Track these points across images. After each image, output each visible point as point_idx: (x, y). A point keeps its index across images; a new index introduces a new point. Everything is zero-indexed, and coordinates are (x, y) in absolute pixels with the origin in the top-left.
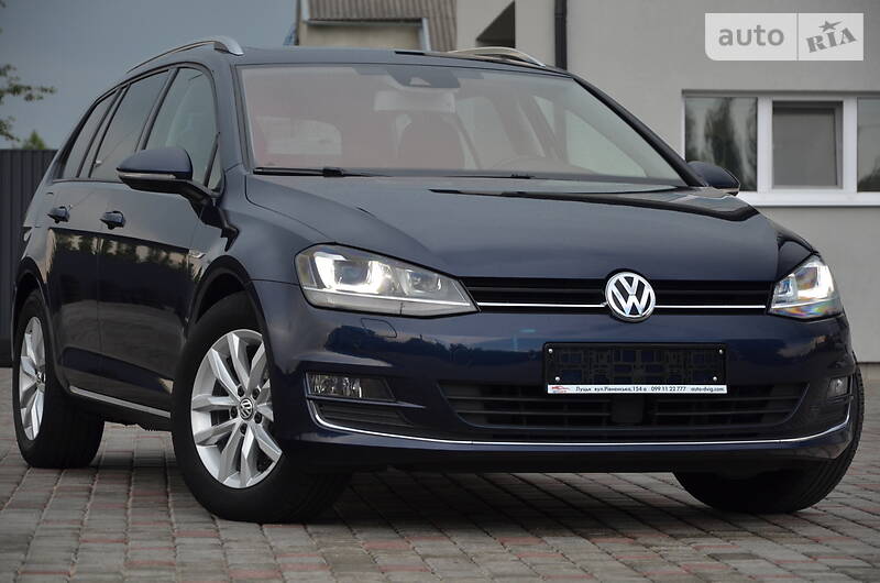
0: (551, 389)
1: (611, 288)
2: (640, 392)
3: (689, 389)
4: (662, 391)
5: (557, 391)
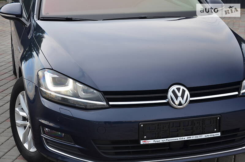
0: (142, 142)
1: (170, 94)
2: (182, 140)
3: (204, 136)
4: (192, 139)
5: (145, 143)
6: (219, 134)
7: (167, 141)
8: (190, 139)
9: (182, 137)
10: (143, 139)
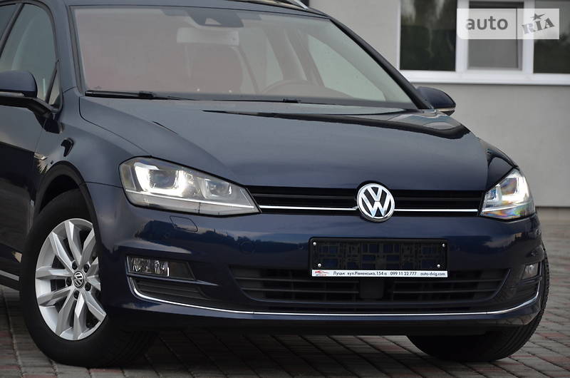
0: (314, 273)
1: (361, 195)
2: (381, 276)
3: (419, 274)
4: (398, 276)
5: (319, 275)
6: (445, 274)
7: (357, 275)
8: (395, 276)
9: (381, 271)
10: (317, 268)
